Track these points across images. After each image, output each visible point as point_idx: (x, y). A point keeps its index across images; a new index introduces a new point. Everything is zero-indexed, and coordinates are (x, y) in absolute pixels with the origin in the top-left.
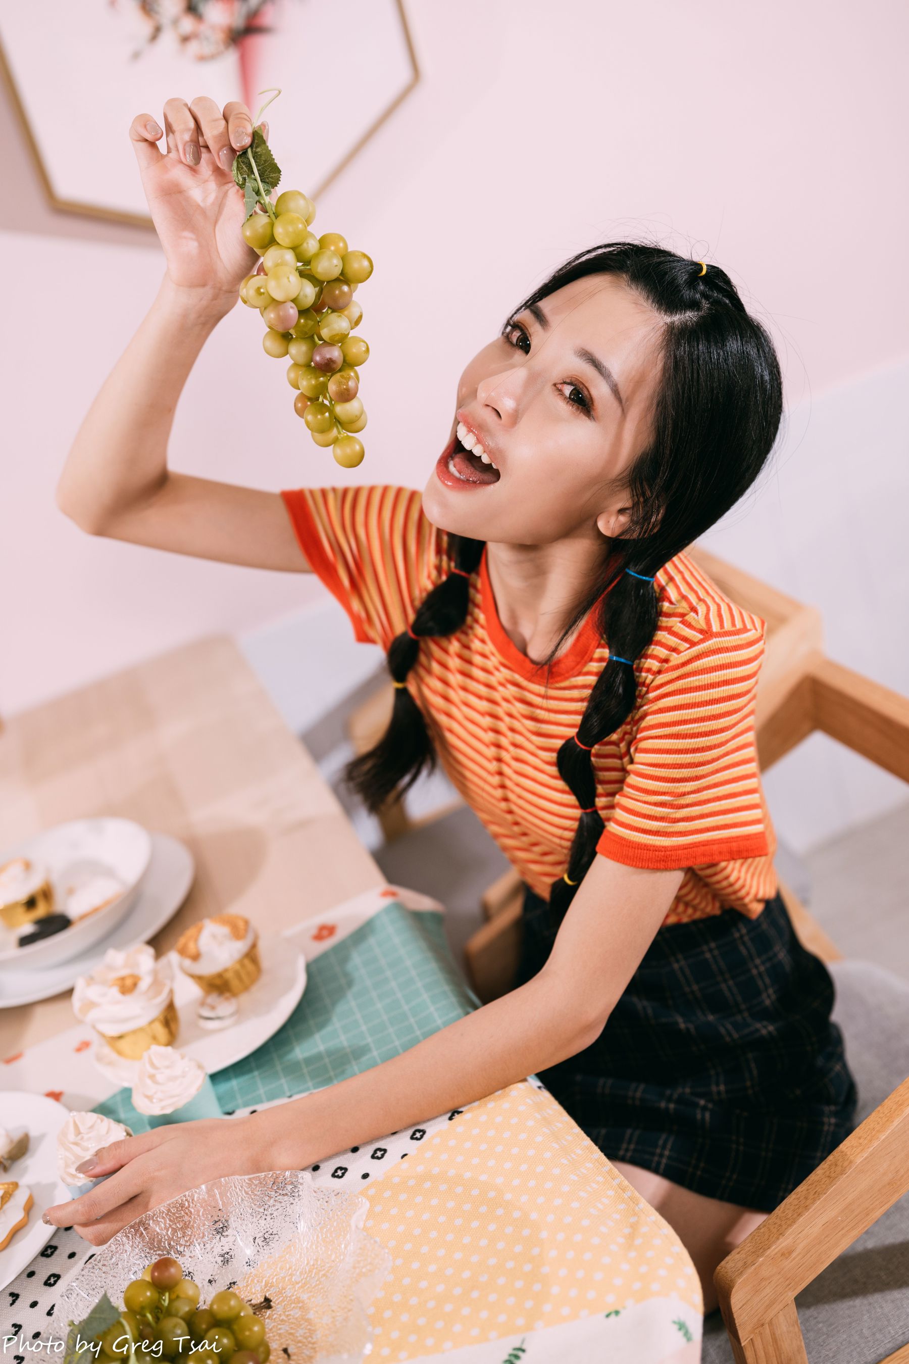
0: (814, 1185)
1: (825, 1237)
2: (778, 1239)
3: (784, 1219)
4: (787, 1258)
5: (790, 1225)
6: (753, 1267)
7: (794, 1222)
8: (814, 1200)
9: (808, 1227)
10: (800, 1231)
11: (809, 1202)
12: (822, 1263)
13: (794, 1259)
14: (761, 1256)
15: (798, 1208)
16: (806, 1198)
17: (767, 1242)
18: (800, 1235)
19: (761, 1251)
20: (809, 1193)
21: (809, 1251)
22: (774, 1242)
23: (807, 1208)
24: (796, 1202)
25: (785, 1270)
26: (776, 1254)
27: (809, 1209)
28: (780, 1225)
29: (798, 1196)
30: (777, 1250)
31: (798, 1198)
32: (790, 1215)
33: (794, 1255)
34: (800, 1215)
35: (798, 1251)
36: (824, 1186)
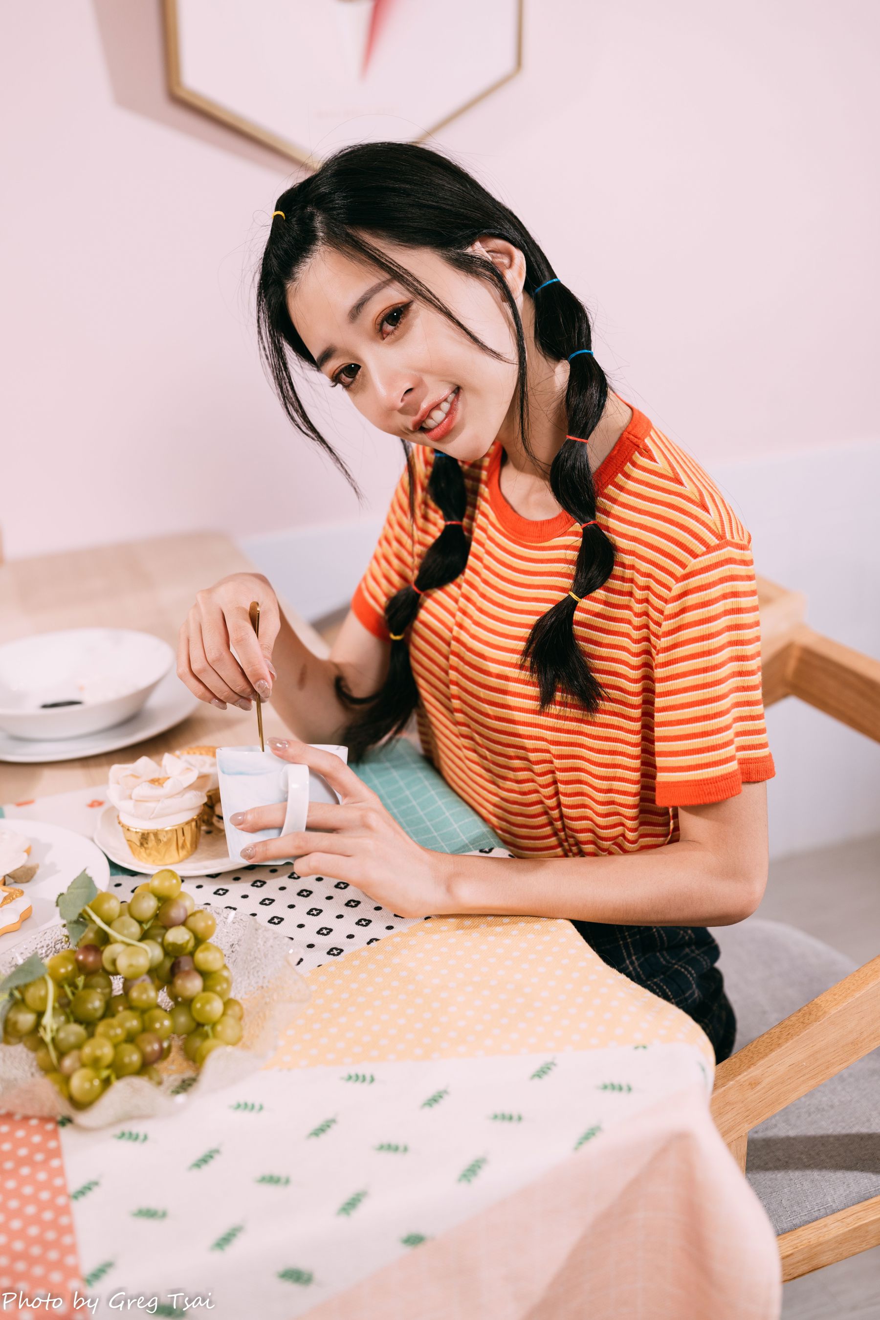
0: (787, 1028)
1: (789, 1079)
2: (749, 1067)
3: (756, 1052)
4: (752, 1088)
5: (762, 1058)
6: (723, 1088)
7: (766, 1055)
8: (787, 1040)
9: (778, 1064)
10: (769, 1065)
11: (780, 1041)
12: (779, 1104)
13: (758, 1092)
14: (732, 1080)
15: (771, 1045)
16: (779, 1038)
17: (738, 1070)
18: (769, 1069)
19: (732, 1076)
20: (782, 1034)
21: (771, 1088)
22: (745, 1070)
23: (779, 1045)
24: (769, 1040)
25: (748, 1100)
26: (745, 1081)
27: (781, 1046)
28: (752, 1057)
29: (771, 1036)
30: (746, 1078)
31: (772, 1038)
32: (762, 1050)
33: (759, 1087)
34: (772, 1050)
35: (763, 1084)
36: (798, 1030)
